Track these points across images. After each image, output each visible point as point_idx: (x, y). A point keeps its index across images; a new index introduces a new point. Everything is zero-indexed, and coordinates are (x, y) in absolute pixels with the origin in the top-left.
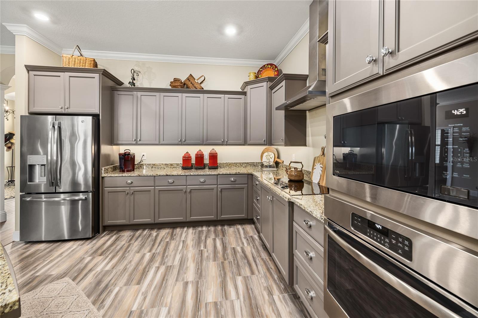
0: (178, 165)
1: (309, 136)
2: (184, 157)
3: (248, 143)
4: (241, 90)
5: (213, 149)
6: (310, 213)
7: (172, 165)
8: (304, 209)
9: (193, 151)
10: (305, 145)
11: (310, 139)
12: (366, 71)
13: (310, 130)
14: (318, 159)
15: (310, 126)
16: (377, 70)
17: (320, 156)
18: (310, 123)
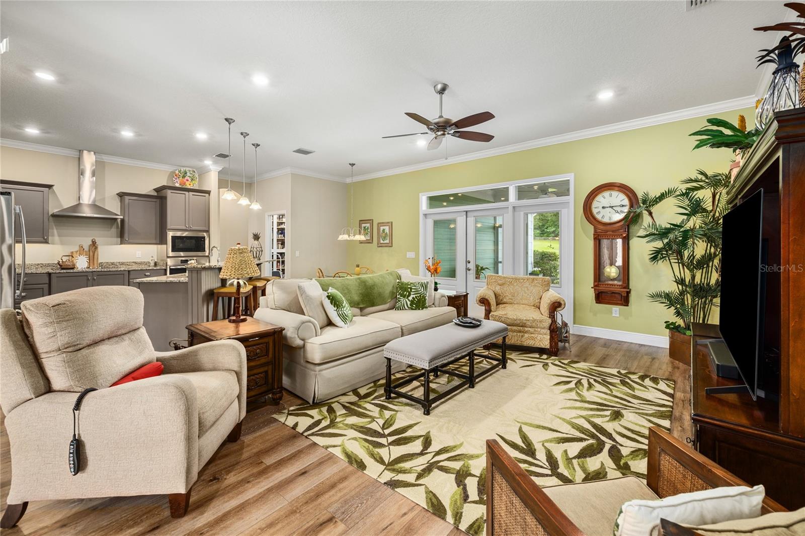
1: (54, 235)
10: (49, 243)
11: (56, 238)
12: (184, 228)
13: (55, 231)
14: (78, 252)
15: (57, 229)
16: (187, 229)
17: (80, 251)
18: (55, 226)
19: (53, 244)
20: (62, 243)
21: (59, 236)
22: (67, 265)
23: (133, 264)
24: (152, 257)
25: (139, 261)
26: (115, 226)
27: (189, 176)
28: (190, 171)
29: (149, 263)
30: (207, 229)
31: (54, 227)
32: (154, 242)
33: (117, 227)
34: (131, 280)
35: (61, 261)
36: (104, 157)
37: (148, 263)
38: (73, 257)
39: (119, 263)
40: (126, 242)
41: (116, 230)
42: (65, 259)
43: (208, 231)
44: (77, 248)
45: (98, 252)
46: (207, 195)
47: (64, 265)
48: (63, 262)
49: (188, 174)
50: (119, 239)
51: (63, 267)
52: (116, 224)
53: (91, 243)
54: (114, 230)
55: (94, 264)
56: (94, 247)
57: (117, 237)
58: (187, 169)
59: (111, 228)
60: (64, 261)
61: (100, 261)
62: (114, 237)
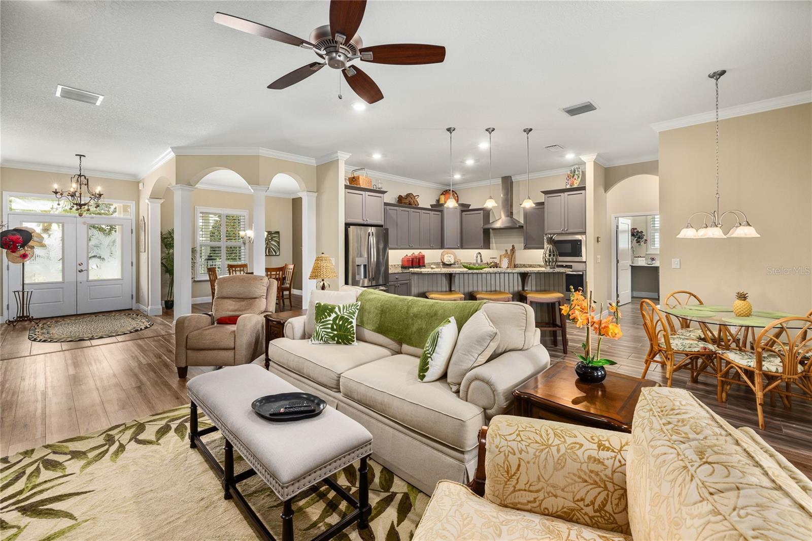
0: (398, 265)
1: (493, 243)
2: (403, 258)
3: (445, 247)
4: (430, 207)
5: (420, 252)
7: (395, 266)
9: (409, 253)
10: (490, 249)
11: (494, 245)
12: (559, 231)
13: (493, 240)
14: (504, 256)
16: (563, 232)
17: (505, 254)
18: (494, 236)
19: (493, 249)
20: (497, 249)
21: (496, 243)
27: (576, 175)
28: (577, 168)
30: (584, 231)
31: (493, 238)
36: (518, 178)
40: (525, 247)
41: (523, 236)
42: (491, 260)
43: (584, 233)
44: (504, 252)
45: (515, 256)
46: (583, 192)
49: (576, 172)
52: (522, 231)
53: (511, 248)
56: (513, 251)
59: (521, 235)
60: (491, 262)
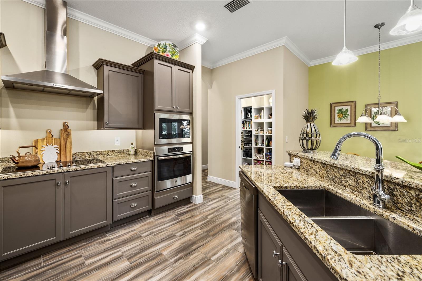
6: (139, 161)
8: (132, 162)
11: (13, 120)
12: (171, 109)
13: (11, 110)
14: (45, 140)
15: (13, 107)
16: (174, 110)
17: (47, 138)
18: (12, 103)
20: (22, 128)
22: (26, 161)
23: (112, 153)
24: (132, 144)
25: (118, 149)
26: (91, 106)
27: (169, 51)
28: (170, 45)
29: (129, 151)
30: (191, 112)
31: (10, 105)
32: (136, 126)
33: (94, 108)
34: (114, 179)
35: (16, 155)
36: (77, 14)
37: (127, 152)
38: (37, 148)
39: (97, 152)
40: (106, 126)
41: (92, 110)
42: (23, 152)
43: (191, 114)
44: (43, 135)
45: (70, 139)
46: (191, 71)
47: (23, 162)
48: (20, 157)
49: (168, 49)
50: (96, 123)
51: (19, 165)
52: (92, 103)
53: (62, 127)
54: (90, 112)
55: (66, 157)
56: (66, 133)
57: (94, 120)
58: (167, 43)
59: (87, 108)
60: (21, 155)
61: (73, 151)
62: (91, 120)
